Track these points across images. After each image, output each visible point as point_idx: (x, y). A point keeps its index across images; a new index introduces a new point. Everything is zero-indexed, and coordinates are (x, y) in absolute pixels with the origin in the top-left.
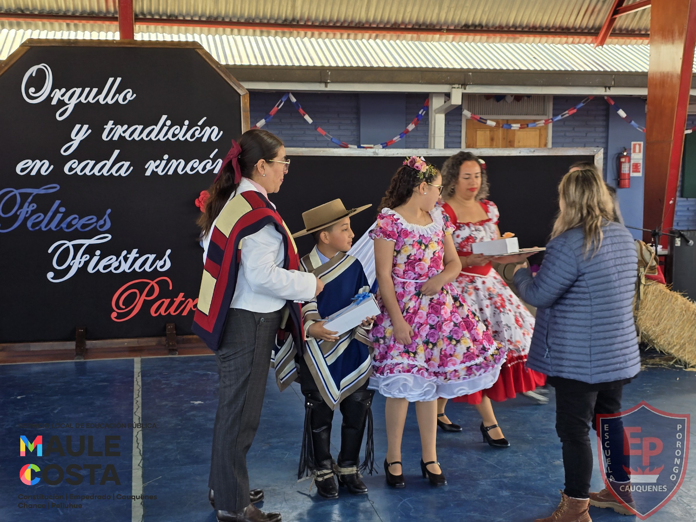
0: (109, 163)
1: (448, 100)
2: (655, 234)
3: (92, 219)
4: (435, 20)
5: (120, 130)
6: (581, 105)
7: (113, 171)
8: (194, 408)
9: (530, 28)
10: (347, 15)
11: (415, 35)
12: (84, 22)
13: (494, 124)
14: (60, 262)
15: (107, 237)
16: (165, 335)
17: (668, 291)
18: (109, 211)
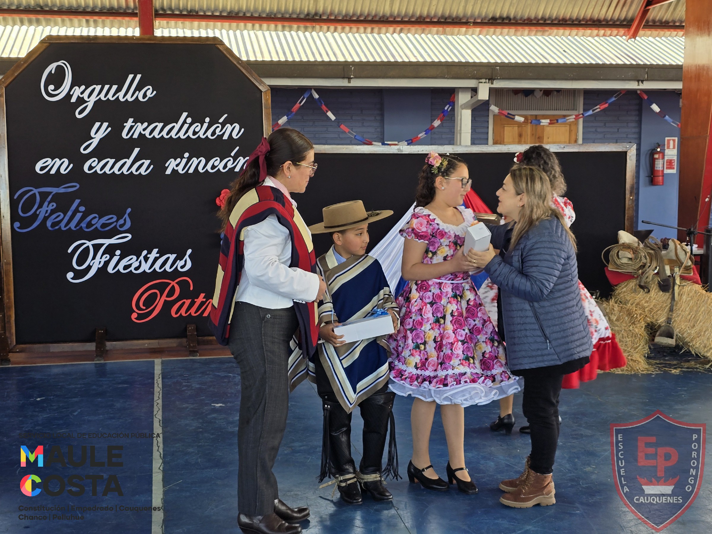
0: (129, 162)
1: (475, 95)
2: (690, 233)
3: (112, 218)
4: (461, 13)
5: (140, 128)
6: (613, 99)
7: (133, 169)
8: (215, 410)
9: (559, 21)
10: (371, 9)
11: (441, 29)
12: (103, 18)
13: (522, 119)
14: (80, 262)
15: (127, 237)
16: (186, 336)
17: (704, 292)
18: (129, 210)
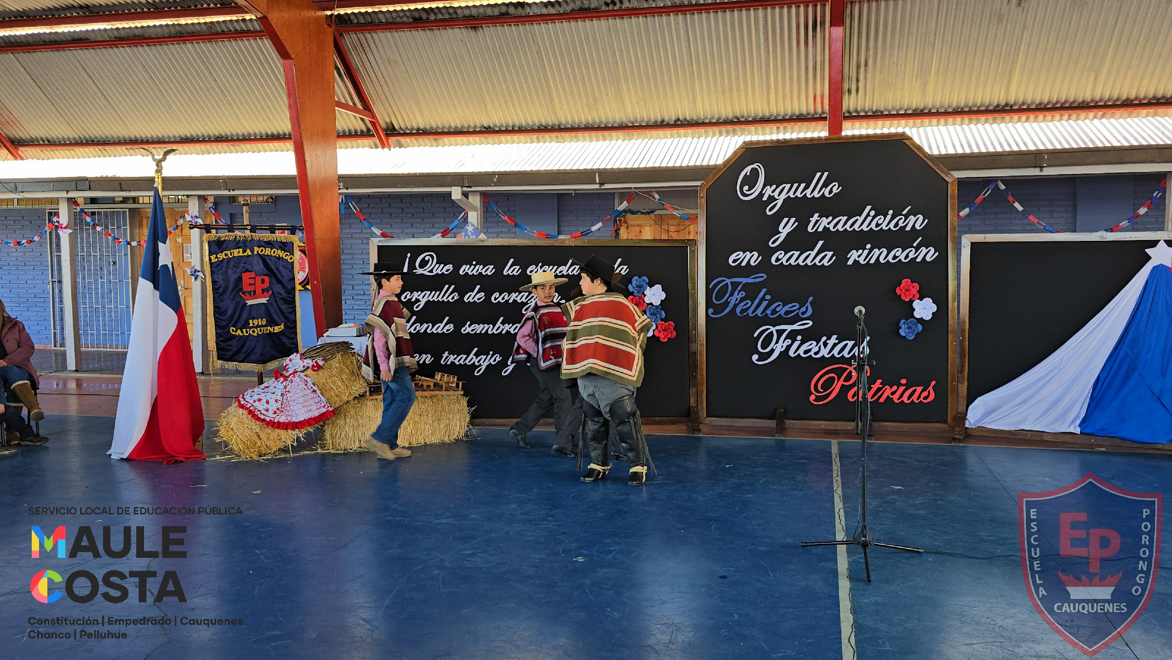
0: (813, 253)
3: (795, 306)
5: (825, 221)
7: (817, 261)
8: (895, 492)
10: (1069, 95)
11: (1151, 111)
12: (792, 124)
14: (764, 345)
15: (808, 324)
18: (811, 299)
